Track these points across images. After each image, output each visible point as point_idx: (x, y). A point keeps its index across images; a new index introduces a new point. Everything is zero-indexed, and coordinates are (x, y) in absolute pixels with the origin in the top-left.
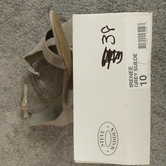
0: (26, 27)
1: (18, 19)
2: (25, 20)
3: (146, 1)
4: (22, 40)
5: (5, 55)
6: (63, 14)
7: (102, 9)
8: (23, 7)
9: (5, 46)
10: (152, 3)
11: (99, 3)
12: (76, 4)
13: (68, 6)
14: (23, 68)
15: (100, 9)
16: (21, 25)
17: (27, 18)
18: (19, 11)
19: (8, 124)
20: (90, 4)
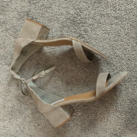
0: (8, 25)
1: (2, 18)
2: (8, 19)
3: (103, 18)
4: (4, 35)
6: (38, 19)
7: (69, 19)
8: (8, 9)
10: (107, 20)
11: (67, 14)
12: (49, 12)
13: (43, 13)
14: (1, 56)
15: (67, 19)
16: (5, 22)
17: (10, 18)
18: (4, 12)
20: (60, 14)
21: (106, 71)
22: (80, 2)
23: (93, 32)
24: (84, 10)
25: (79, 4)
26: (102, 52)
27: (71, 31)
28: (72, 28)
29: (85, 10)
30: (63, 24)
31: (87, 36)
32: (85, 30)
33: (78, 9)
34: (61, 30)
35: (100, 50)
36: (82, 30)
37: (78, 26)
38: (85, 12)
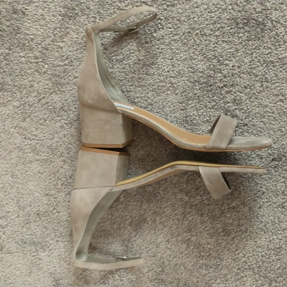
0: (71, 112)
1: (58, 99)
2: (70, 100)
3: (271, 69)
4: (66, 133)
5: (37, 157)
6: (132, 91)
7: (197, 82)
8: (67, 79)
9: (38, 143)
10: (281, 72)
11: (192, 72)
12: (154, 74)
13: (141, 77)
14: (67, 179)
15: (193, 83)
16: (64, 108)
17: (73, 97)
18: (59, 86)
19: (44, 272)
20: (176, 74)
22: (217, 43)
23: (253, 102)
24: (228, 58)
25: (215, 47)
26: (280, 141)
27: (206, 106)
28: (207, 100)
29: (230, 57)
30: (186, 93)
31: (243, 113)
32: (236, 100)
33: (213, 57)
34: (184, 108)
35: (275, 138)
36: (229, 101)
37: (218, 93)
38: (230, 63)
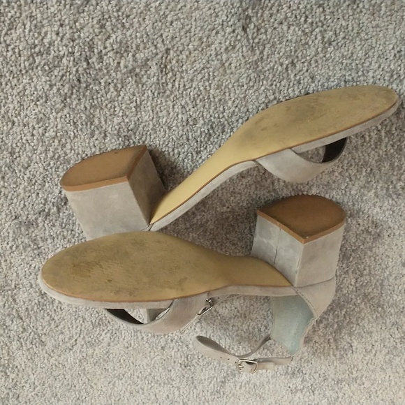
6: (48, 197)
7: (65, 99)
12: (30, 159)
13: (29, 178)
15: (65, 106)
17: (29, 276)
20: (40, 125)
21: (298, 8)
22: (8, 46)
23: (132, 25)
24: (41, 38)
25: (13, 49)
26: (217, 6)
27: (112, 101)
28: (102, 96)
29: (39, 34)
30: (80, 121)
31: (145, 48)
32: (119, 50)
33: (31, 59)
34: (103, 135)
35: (209, 13)
36: (116, 62)
37: (97, 74)
38: (49, 36)
